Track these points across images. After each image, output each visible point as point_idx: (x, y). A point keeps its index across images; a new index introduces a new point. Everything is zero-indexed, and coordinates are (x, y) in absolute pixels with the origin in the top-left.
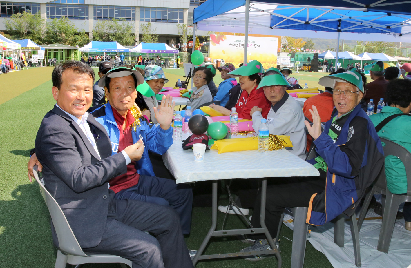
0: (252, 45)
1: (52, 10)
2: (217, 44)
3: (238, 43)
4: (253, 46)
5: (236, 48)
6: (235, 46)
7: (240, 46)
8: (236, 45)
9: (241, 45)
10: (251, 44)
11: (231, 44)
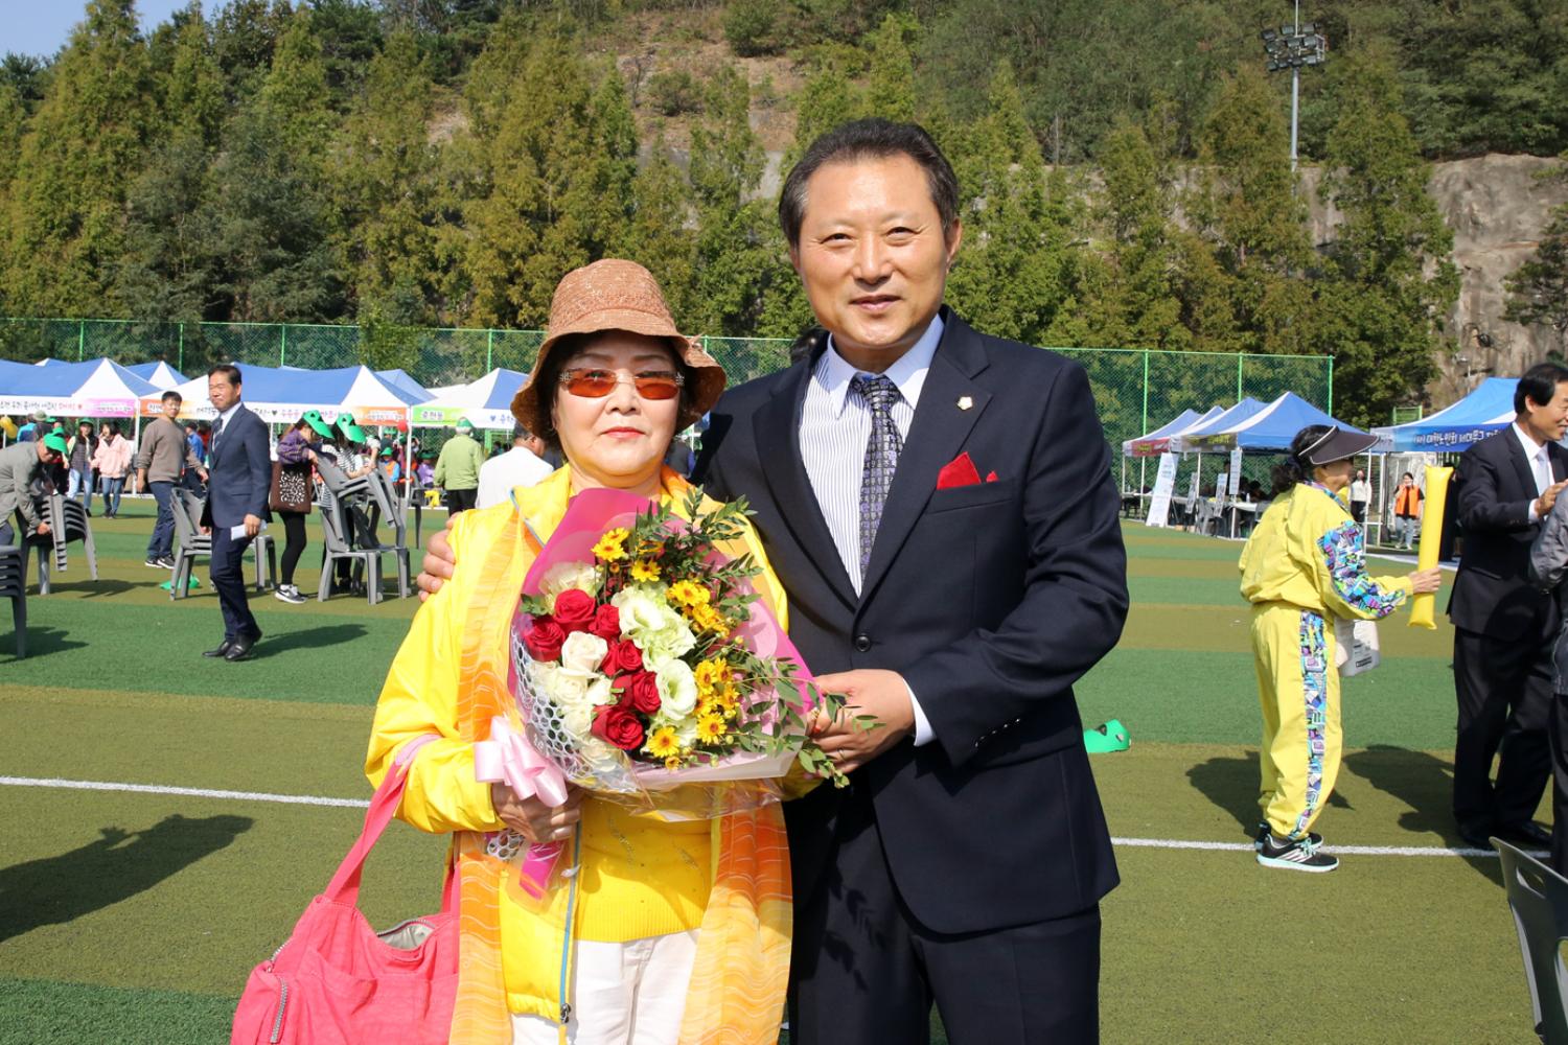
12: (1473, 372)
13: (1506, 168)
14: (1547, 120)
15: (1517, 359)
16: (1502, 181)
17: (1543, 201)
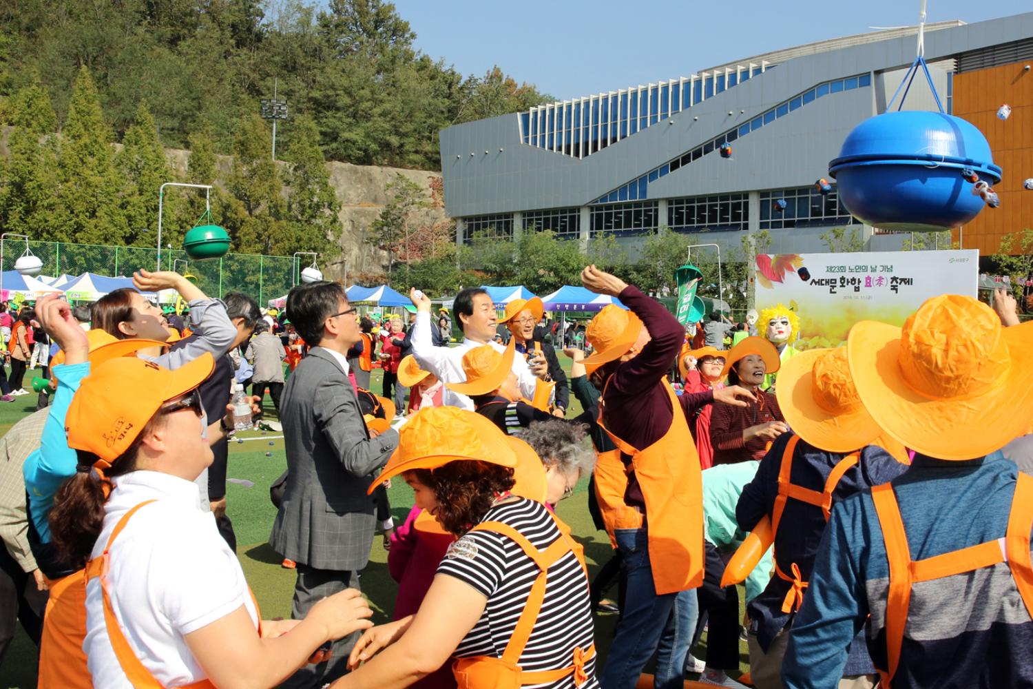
0: (884, 282)
1: (599, 217)
2: (775, 284)
3: (837, 276)
4: (887, 284)
5: (831, 292)
6: (828, 288)
7: (845, 284)
8: (831, 283)
9: (848, 282)
10: (881, 279)
11: (817, 280)
12: (336, 263)
13: (342, 169)
14: (359, 149)
15: (354, 258)
16: (341, 174)
17: (359, 186)
